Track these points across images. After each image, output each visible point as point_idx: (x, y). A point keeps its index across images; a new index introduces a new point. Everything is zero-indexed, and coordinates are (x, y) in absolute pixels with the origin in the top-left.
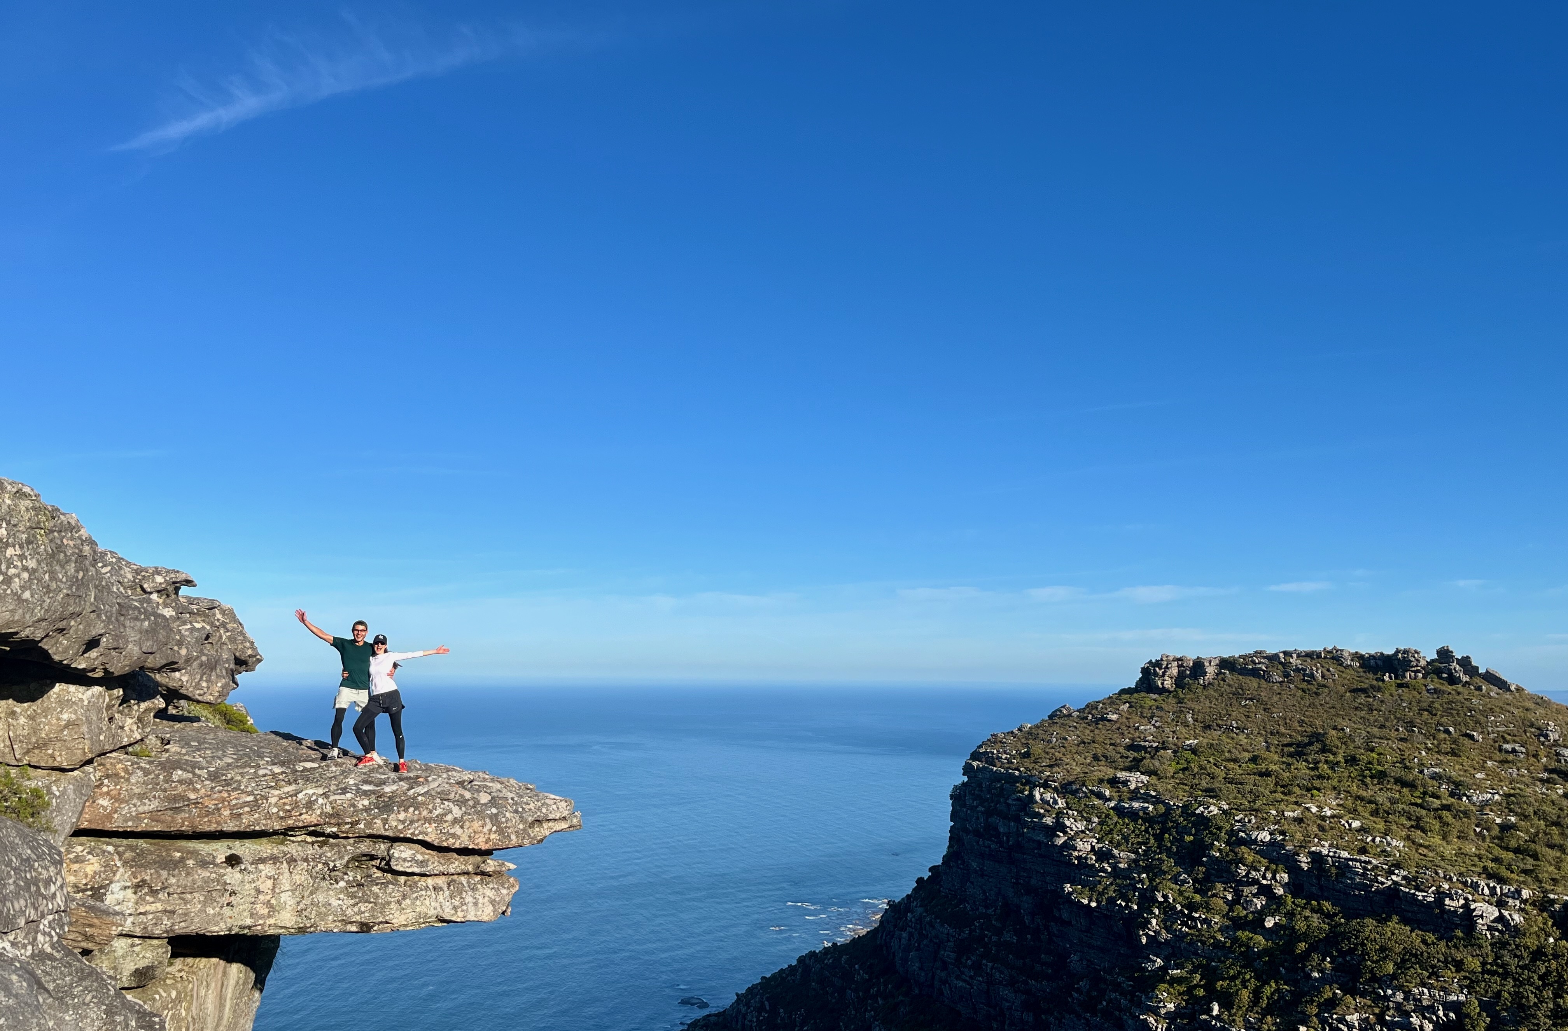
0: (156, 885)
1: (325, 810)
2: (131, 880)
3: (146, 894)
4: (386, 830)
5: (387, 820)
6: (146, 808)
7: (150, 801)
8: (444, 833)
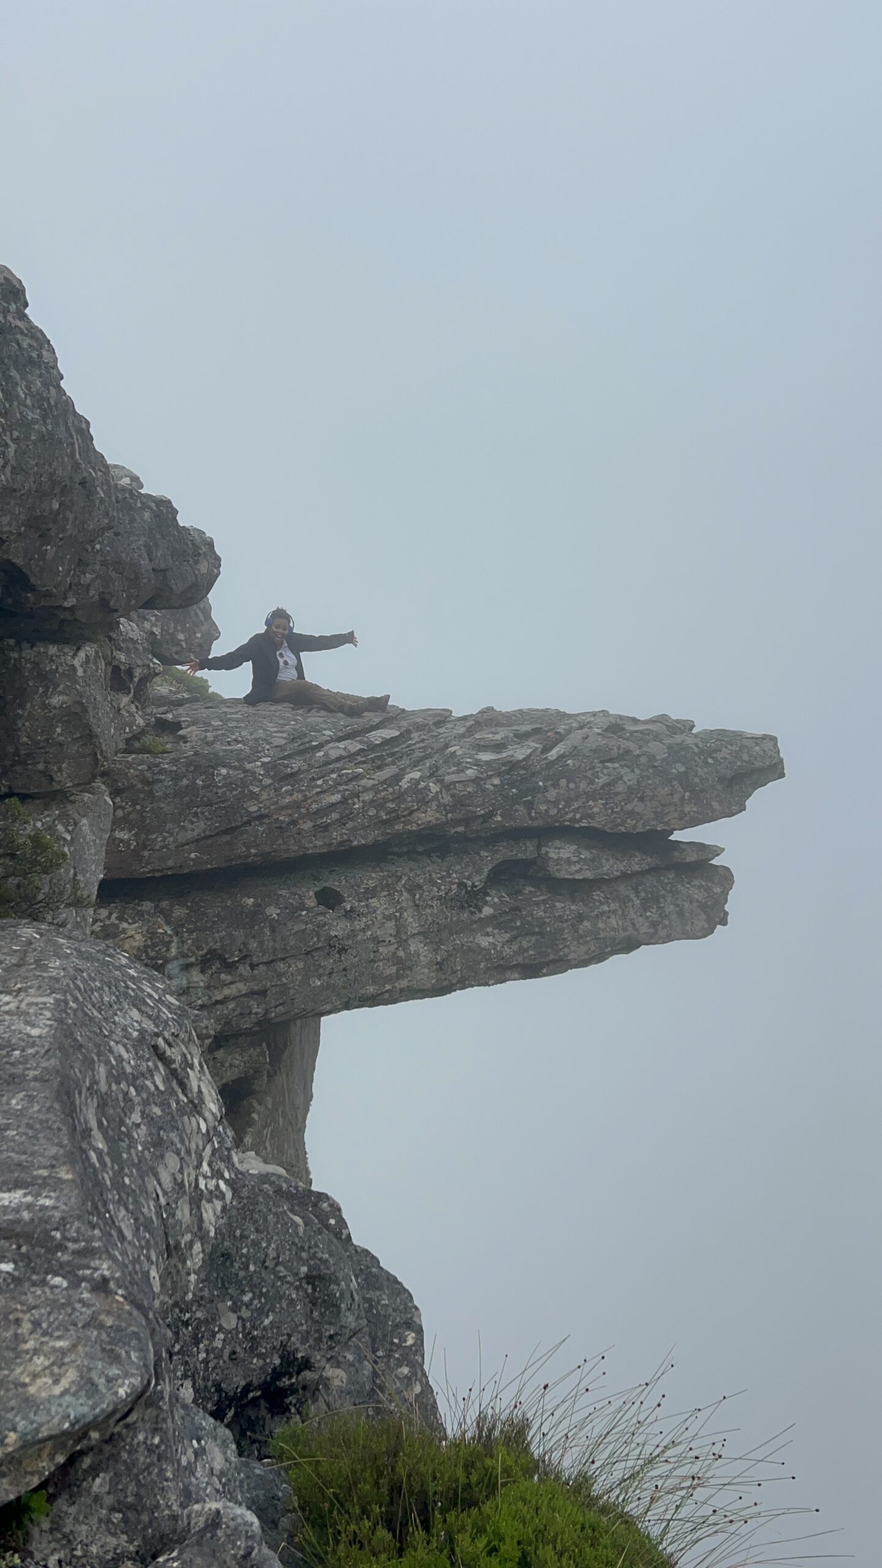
0: (232, 956)
1: (441, 801)
2: (193, 953)
3: (218, 972)
4: (531, 818)
5: (531, 803)
6: (189, 835)
7: (192, 823)
8: (617, 813)
